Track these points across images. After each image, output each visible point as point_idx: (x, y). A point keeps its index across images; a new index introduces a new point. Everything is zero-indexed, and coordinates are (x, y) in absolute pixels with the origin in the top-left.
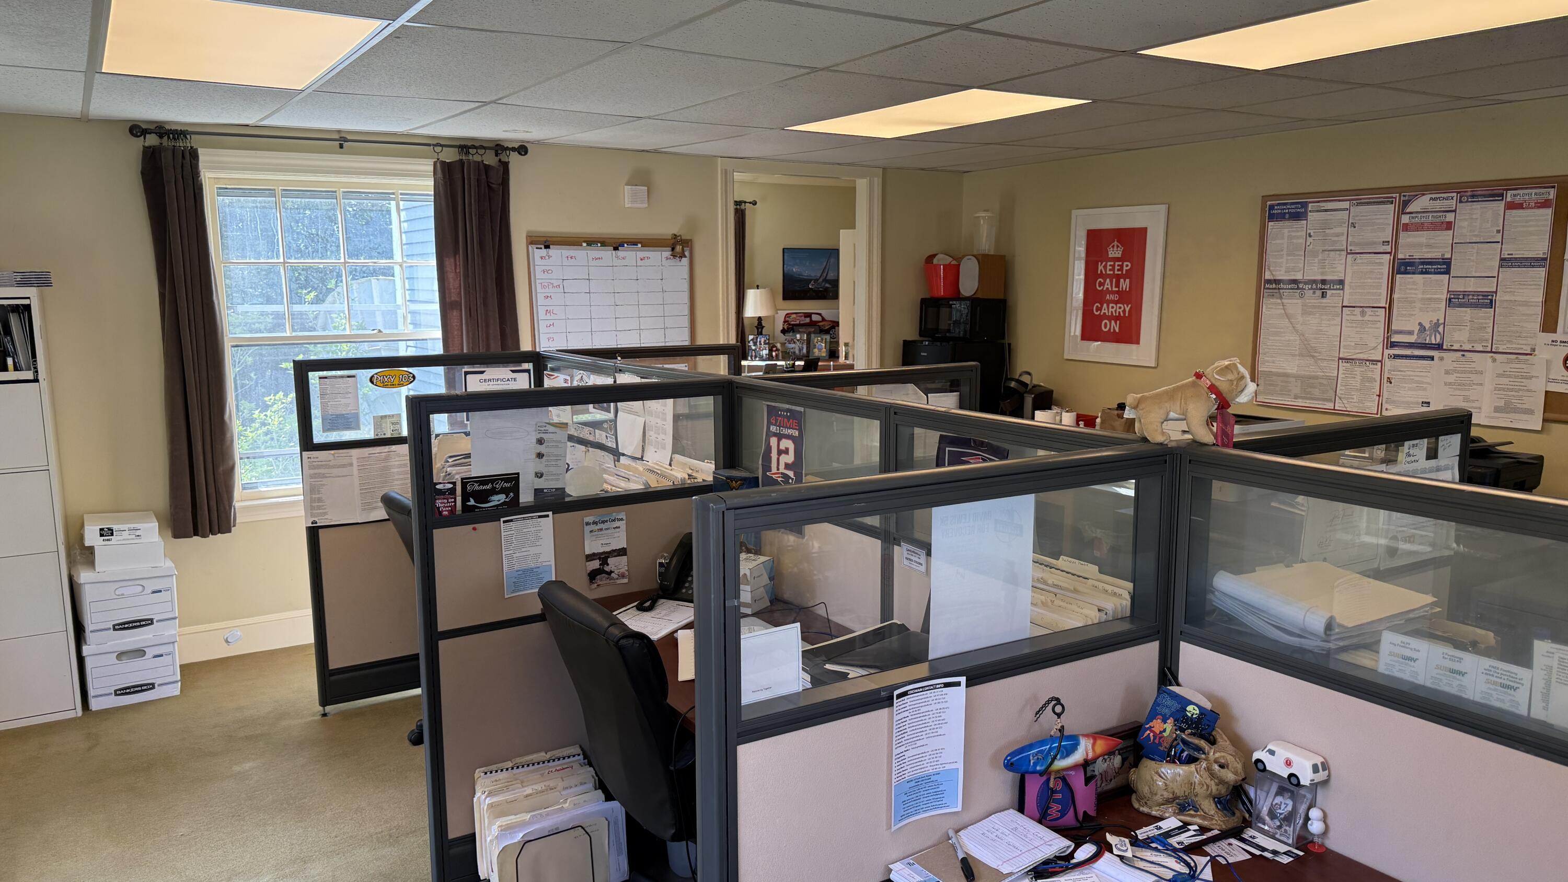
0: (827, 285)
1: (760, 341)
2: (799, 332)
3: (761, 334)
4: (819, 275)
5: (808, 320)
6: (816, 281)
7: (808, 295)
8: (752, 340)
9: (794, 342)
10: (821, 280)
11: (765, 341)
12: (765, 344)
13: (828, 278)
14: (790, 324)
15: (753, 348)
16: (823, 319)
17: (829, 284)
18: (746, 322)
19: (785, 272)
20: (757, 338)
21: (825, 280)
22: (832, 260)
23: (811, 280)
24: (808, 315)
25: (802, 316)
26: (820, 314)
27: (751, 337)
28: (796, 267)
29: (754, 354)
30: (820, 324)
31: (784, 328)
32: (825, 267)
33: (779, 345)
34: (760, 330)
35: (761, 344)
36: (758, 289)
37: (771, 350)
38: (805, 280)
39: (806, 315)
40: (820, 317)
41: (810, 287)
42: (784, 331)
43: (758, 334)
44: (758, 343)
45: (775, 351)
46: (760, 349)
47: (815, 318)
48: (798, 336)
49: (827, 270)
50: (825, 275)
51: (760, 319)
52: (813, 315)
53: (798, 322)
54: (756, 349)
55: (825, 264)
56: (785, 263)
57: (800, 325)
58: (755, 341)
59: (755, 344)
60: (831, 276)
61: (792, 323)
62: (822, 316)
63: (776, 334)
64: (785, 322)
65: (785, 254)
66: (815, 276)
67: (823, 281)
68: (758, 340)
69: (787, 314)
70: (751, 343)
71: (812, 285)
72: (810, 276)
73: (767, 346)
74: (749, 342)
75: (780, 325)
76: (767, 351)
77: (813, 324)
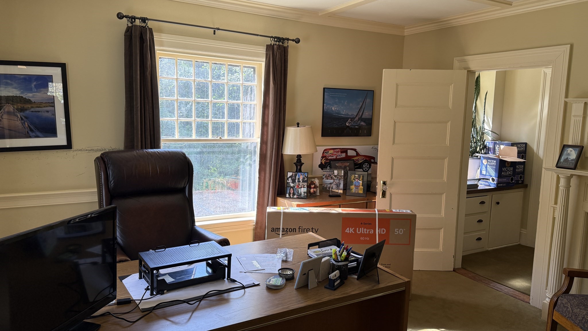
0: (363, 123)
1: (299, 179)
2: (336, 168)
3: (300, 171)
4: (355, 114)
5: (344, 155)
6: (352, 119)
7: (345, 132)
8: (291, 177)
9: (332, 178)
10: (357, 118)
11: (304, 178)
12: (303, 181)
13: (363, 117)
14: (327, 159)
15: (292, 185)
16: (358, 154)
17: (364, 122)
18: (285, 158)
19: (325, 110)
20: (296, 175)
21: (361, 119)
22: (368, 100)
23: (348, 118)
24: (345, 151)
25: (338, 152)
26: (355, 150)
27: (290, 174)
28: (336, 106)
29: (292, 192)
30: (354, 159)
31: (321, 163)
32: (361, 107)
33: (317, 181)
34: (299, 167)
35: (299, 181)
36: (298, 127)
37: (309, 187)
38: (343, 118)
39: (343, 150)
40: (355, 153)
41: (347, 124)
42: (322, 166)
43: (296, 171)
44: (297, 181)
45: (314, 188)
46: (298, 186)
47: (351, 153)
48: (336, 172)
49: (362, 110)
50: (361, 114)
51: (299, 157)
52: (348, 151)
53: (335, 157)
54: (294, 187)
55: (361, 104)
56: (325, 101)
57: (336, 160)
58: (293, 178)
59: (294, 181)
60: (366, 115)
61: (330, 158)
62: (356, 151)
63: (314, 169)
64: (323, 157)
65: (326, 94)
66: (352, 115)
67: (359, 119)
68: (297, 177)
69: (325, 150)
70: (290, 180)
71: (349, 123)
72: (348, 115)
73: (305, 184)
74: (288, 179)
75: (318, 161)
76: (306, 189)
77: (348, 158)
